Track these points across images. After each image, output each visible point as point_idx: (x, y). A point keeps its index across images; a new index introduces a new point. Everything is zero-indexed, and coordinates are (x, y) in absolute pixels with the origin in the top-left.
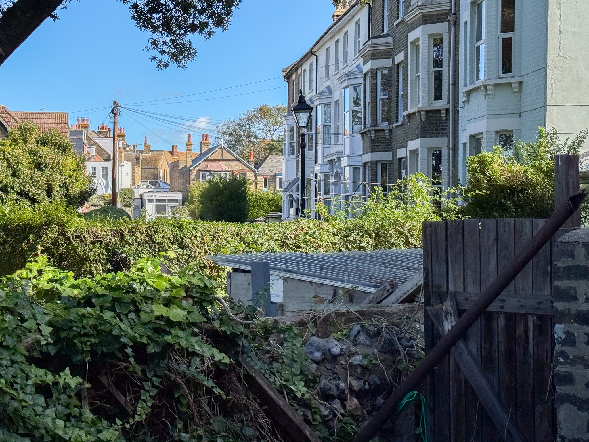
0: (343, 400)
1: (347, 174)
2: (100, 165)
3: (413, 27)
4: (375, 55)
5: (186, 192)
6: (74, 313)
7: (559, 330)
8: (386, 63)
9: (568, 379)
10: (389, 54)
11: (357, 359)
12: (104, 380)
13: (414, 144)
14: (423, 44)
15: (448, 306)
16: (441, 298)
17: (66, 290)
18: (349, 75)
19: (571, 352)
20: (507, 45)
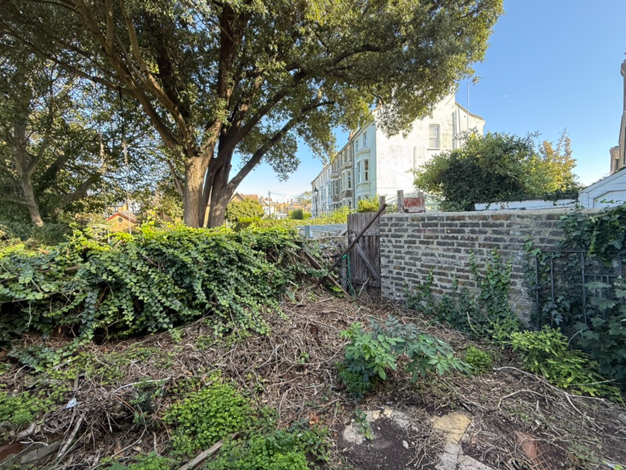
0: (328, 258)
1: (328, 207)
2: (266, 207)
3: (343, 170)
4: (334, 177)
5: (287, 213)
6: (262, 237)
7: (381, 239)
8: (337, 179)
9: (383, 251)
10: (337, 177)
11: (331, 249)
12: (270, 253)
13: (344, 199)
14: (346, 174)
15: (354, 235)
16: (352, 233)
17: (260, 232)
18: (327, 183)
19: (384, 244)
20: (366, 173)
